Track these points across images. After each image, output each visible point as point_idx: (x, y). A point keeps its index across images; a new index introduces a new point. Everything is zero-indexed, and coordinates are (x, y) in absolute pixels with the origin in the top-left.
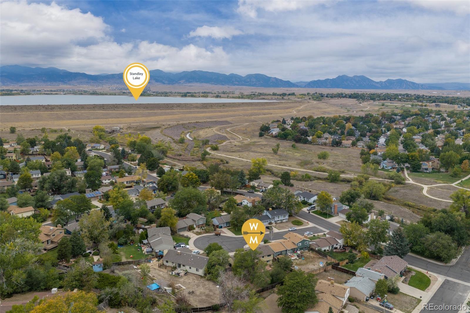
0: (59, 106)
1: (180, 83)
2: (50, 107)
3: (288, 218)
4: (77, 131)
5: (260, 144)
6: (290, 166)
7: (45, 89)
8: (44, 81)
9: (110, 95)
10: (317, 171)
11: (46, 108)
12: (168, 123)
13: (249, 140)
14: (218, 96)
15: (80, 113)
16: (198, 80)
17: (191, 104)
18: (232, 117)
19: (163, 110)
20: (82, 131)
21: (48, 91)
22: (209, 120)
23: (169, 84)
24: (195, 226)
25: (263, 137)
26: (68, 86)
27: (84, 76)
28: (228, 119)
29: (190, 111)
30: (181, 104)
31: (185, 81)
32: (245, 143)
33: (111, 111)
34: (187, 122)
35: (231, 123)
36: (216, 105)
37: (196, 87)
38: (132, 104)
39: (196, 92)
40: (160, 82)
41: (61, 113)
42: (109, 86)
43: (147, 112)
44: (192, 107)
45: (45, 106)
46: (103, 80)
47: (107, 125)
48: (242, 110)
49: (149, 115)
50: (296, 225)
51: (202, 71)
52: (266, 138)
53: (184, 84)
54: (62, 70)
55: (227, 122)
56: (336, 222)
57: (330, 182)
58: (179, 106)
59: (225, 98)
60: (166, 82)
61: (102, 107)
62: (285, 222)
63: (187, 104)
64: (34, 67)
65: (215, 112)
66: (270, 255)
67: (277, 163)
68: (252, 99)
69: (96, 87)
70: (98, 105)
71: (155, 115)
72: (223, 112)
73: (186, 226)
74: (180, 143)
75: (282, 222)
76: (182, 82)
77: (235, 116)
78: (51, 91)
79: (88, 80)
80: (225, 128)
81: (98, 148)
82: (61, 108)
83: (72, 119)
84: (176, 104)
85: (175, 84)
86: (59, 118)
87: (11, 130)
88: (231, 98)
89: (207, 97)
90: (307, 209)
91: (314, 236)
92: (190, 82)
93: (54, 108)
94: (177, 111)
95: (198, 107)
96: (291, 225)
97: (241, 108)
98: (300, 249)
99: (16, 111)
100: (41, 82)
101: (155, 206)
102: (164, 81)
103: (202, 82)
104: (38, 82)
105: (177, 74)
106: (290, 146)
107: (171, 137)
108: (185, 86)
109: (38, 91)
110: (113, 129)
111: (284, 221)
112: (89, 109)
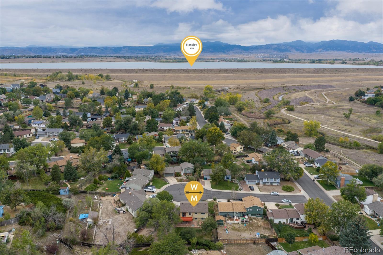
0: (194, 70)
1: (318, 51)
2: (188, 71)
3: (279, 182)
4: (196, 89)
5: (341, 108)
6: (349, 132)
7: (208, 58)
8: (211, 52)
9: (252, 62)
10: (375, 140)
11: (185, 71)
12: (273, 85)
13: (335, 103)
14: (344, 62)
15: (207, 75)
16: (335, 49)
17: (303, 70)
18: (339, 81)
19: (276, 74)
20: (199, 89)
21: (209, 59)
22: (313, 84)
23: (307, 52)
24: (182, 174)
25: (352, 102)
26: (226, 55)
27: (239, 47)
28: (333, 84)
29: (300, 76)
30: (294, 69)
31: (323, 50)
32: (328, 106)
33: (232, 74)
34: (291, 85)
35: (334, 87)
36: (329, 71)
37: (332, 54)
38: (250, 69)
39: (328, 59)
40: (300, 51)
41: (194, 75)
42: (255, 55)
43: (260, 75)
44: (303, 72)
45: (185, 69)
46: (252, 50)
47: (220, 85)
48: (355, 75)
49: (262, 78)
50: (284, 190)
51: (340, 40)
52: (355, 103)
53: (321, 53)
54: (225, 43)
55: (330, 86)
56: (333, 196)
57: (379, 154)
58: (292, 70)
59: (351, 64)
60: (305, 51)
61: (226, 71)
62: (276, 186)
63: (300, 69)
64: (205, 42)
65: (325, 77)
66: (204, 213)
67: (338, 128)
68: (377, 65)
69: (245, 56)
70: (223, 69)
71: (267, 78)
72: (333, 77)
73: (173, 172)
74: (265, 102)
75: (272, 185)
76: (319, 51)
77: (342, 81)
78: (211, 59)
79: (242, 50)
80: (322, 91)
81: (194, 102)
82: (196, 71)
83: (200, 80)
84: (289, 69)
85: (313, 52)
86: (191, 79)
87: (151, 86)
88: (357, 64)
89: (334, 63)
90: (315, 177)
91: (291, 205)
92: (327, 50)
93: (190, 71)
94: (288, 75)
95: (310, 72)
96: (280, 189)
97: (355, 74)
98: (251, 214)
99: (165, 73)
100: (209, 53)
101: (171, 152)
102: (303, 50)
103: (339, 50)
104: (207, 53)
105: (316, 43)
106: (374, 112)
107: (259, 97)
108: (322, 54)
109: (202, 59)
110: (223, 88)
111: (273, 184)
112: (216, 73)
